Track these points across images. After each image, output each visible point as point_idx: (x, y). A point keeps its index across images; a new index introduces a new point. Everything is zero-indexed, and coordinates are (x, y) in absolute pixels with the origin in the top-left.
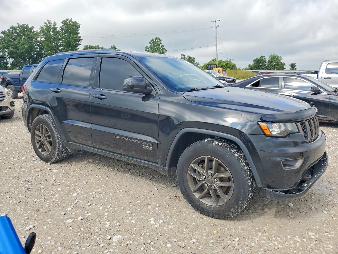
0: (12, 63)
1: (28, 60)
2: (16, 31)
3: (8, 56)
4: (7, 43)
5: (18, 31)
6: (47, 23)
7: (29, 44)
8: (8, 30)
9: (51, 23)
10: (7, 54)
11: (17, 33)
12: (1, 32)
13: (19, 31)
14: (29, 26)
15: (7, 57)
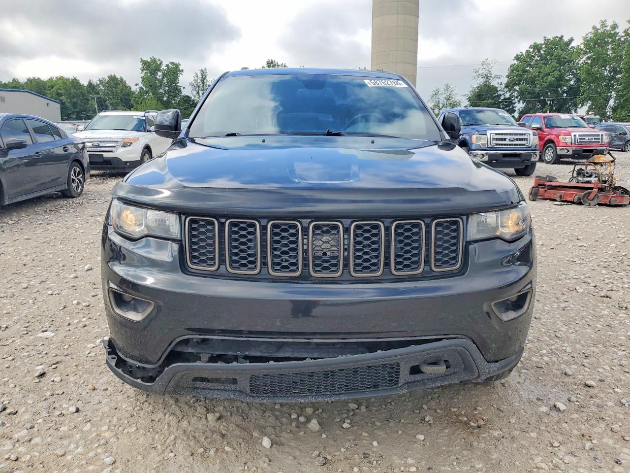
0: (520, 110)
1: (549, 103)
2: (539, 52)
3: (517, 97)
4: (520, 74)
5: (543, 51)
6: (598, 27)
7: (557, 73)
8: (527, 51)
9: (606, 26)
10: (516, 95)
11: (541, 56)
12: (515, 57)
13: (545, 51)
14: (563, 39)
15: (516, 100)
